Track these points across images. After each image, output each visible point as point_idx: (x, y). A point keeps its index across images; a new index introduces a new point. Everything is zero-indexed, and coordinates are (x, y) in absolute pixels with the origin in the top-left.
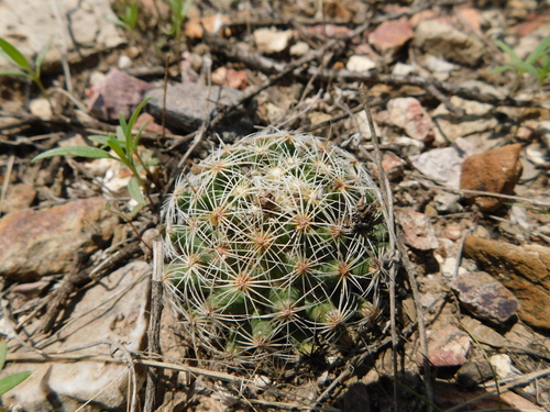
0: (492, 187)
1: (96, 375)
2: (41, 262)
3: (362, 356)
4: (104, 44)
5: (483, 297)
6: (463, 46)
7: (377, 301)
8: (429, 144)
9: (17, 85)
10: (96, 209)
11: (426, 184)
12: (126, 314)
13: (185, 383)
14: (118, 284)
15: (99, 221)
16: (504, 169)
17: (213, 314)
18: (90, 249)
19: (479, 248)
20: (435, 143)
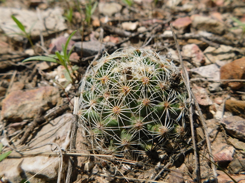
0: (237, 77)
1: (44, 162)
2: (23, 113)
3: (178, 155)
4: (58, 30)
5: (238, 126)
6: (215, 25)
7: (184, 125)
8: (203, 64)
9: (21, 45)
10: (50, 91)
11: (203, 79)
12: (61, 136)
13: (88, 170)
14: (58, 123)
15: (51, 96)
16: (242, 68)
17: (102, 127)
18: (46, 109)
19: (233, 105)
20: (205, 64)
